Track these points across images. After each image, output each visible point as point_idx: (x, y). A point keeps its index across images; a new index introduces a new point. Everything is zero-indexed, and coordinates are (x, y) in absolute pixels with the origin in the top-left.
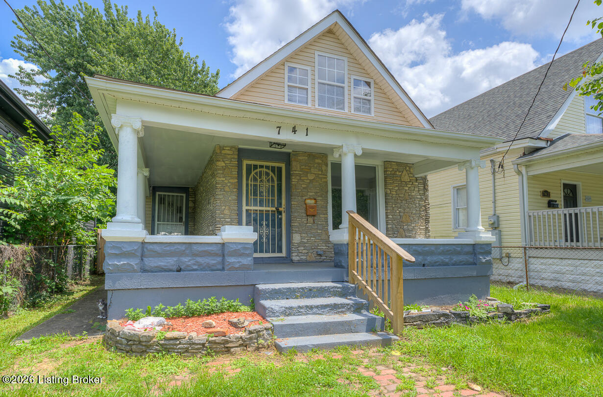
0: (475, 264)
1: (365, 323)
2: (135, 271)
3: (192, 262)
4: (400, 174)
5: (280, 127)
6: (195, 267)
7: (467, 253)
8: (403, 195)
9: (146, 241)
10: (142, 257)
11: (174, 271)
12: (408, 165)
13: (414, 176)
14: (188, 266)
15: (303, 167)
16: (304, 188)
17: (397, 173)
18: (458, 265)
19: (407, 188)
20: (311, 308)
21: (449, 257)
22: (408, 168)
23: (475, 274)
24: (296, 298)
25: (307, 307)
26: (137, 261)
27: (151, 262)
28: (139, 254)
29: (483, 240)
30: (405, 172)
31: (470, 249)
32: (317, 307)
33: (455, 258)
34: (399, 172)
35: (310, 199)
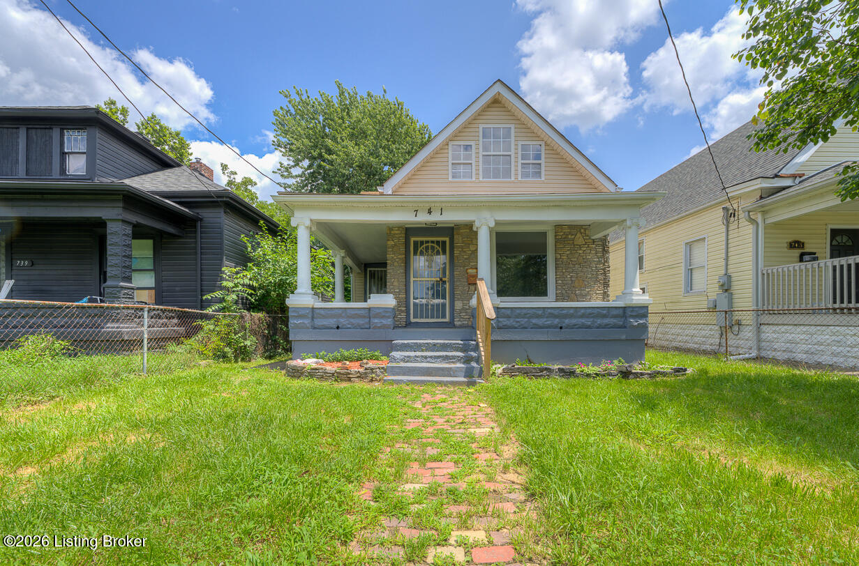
0: (625, 327)
1: (464, 370)
2: (308, 328)
3: (347, 322)
4: (573, 237)
5: (417, 211)
6: (349, 326)
7: (615, 316)
8: (576, 259)
9: (315, 307)
10: (313, 318)
11: (332, 328)
12: (584, 227)
13: (590, 238)
14: (344, 325)
15: (466, 239)
16: (466, 258)
17: (569, 237)
18: (603, 328)
19: (580, 252)
20: (426, 357)
21: (592, 320)
22: (582, 231)
23: (624, 337)
24: (422, 351)
25: (422, 356)
26: (310, 321)
27: (318, 322)
28: (310, 316)
29: (634, 302)
30: (579, 235)
31: (621, 312)
32: (431, 357)
33: (599, 321)
34: (572, 235)
35: (471, 268)
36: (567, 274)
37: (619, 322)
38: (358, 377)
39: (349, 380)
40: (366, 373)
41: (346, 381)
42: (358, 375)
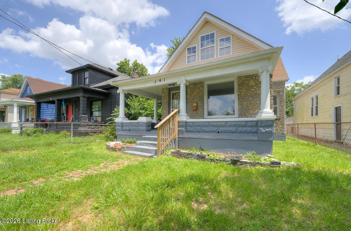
0: (257, 133)
2: (120, 130)
3: (132, 128)
4: (248, 82)
5: (156, 81)
6: (133, 130)
7: (251, 126)
8: (250, 94)
9: (123, 122)
11: (127, 130)
12: (254, 76)
15: (192, 90)
16: (192, 99)
17: (246, 82)
18: (243, 133)
19: (252, 89)
20: (147, 144)
21: (236, 128)
22: (254, 77)
24: (152, 141)
25: (146, 143)
26: (121, 127)
27: (124, 128)
28: (121, 126)
29: (262, 118)
30: (251, 80)
31: (255, 123)
32: (149, 144)
33: (240, 129)
34: (248, 81)
35: (195, 103)
36: (244, 102)
37: (254, 130)
38: (118, 150)
39: (116, 151)
40: (121, 149)
41: (115, 151)
42: (119, 149)
